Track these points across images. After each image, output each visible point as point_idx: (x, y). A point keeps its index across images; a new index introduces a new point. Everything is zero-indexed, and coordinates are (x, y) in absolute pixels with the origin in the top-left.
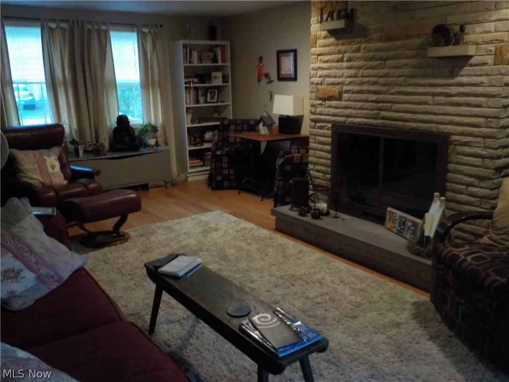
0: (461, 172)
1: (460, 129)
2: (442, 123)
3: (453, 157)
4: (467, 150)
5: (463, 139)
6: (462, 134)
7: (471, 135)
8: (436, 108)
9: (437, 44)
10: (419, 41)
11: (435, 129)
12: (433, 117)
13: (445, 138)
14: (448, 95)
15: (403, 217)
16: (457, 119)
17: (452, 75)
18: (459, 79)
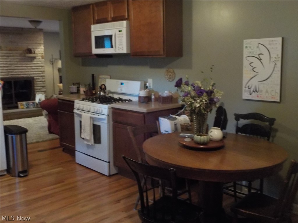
0: (38, 86)
1: (36, 75)
2: (31, 74)
3: (35, 83)
4: (38, 80)
5: (37, 78)
6: (37, 76)
7: (39, 76)
8: (29, 70)
9: (27, 53)
10: (21, 52)
11: (29, 76)
12: (28, 73)
13: (33, 78)
14: (31, 67)
15: (27, 103)
16: (35, 73)
17: (32, 61)
18: (34, 62)
